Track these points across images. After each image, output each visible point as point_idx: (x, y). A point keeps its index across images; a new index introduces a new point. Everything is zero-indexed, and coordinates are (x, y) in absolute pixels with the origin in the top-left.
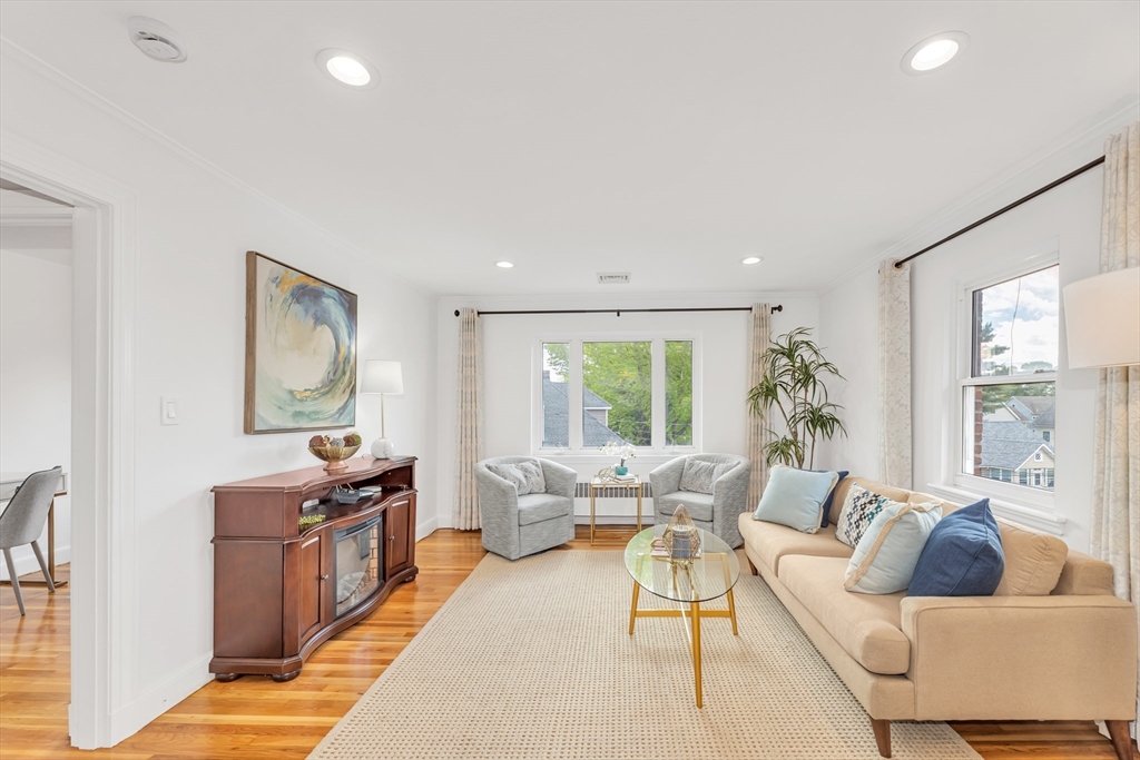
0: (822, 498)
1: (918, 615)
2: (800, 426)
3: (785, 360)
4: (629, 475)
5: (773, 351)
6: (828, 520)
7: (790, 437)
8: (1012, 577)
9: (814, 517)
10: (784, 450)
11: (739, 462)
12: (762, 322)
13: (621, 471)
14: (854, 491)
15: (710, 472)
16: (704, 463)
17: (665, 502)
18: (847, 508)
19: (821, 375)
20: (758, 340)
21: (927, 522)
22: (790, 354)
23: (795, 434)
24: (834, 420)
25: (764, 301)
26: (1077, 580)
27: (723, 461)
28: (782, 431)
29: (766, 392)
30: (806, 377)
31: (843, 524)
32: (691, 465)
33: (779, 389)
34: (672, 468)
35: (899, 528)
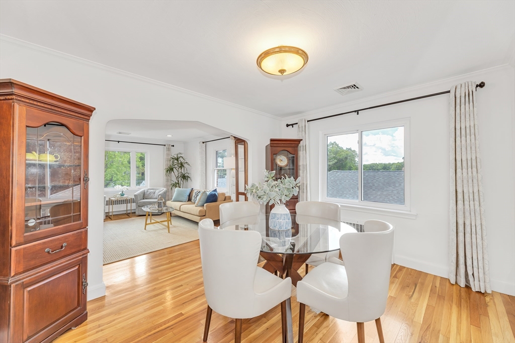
0: (188, 194)
1: (206, 205)
2: (180, 179)
3: (176, 161)
4: (125, 196)
5: (173, 158)
6: (190, 200)
7: (177, 182)
8: (219, 199)
9: (186, 198)
10: (176, 185)
11: (163, 190)
12: (169, 149)
13: (122, 195)
14: (195, 191)
15: (155, 193)
16: (151, 191)
17: (140, 202)
18: (194, 195)
19: (185, 165)
20: (168, 155)
21: (208, 193)
22: (177, 159)
23: (178, 181)
24: (188, 177)
25: (169, 143)
26: (227, 198)
27: (158, 189)
28: (175, 180)
29: (170, 170)
30: (182, 166)
31: (193, 198)
32: (147, 191)
33: (174, 169)
34: (141, 193)
35: (204, 194)
